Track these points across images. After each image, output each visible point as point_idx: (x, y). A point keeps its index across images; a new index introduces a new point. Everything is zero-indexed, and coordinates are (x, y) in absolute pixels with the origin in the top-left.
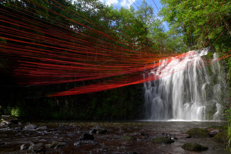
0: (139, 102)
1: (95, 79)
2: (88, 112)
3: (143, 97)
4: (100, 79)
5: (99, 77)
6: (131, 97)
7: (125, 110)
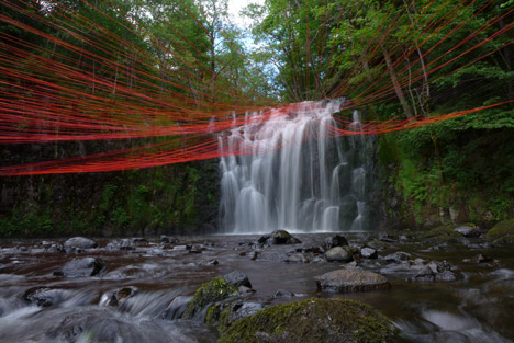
0: (209, 196)
1: (113, 140)
2: (91, 216)
3: (219, 186)
4: (125, 140)
5: (122, 136)
6: (190, 186)
7: (176, 213)
